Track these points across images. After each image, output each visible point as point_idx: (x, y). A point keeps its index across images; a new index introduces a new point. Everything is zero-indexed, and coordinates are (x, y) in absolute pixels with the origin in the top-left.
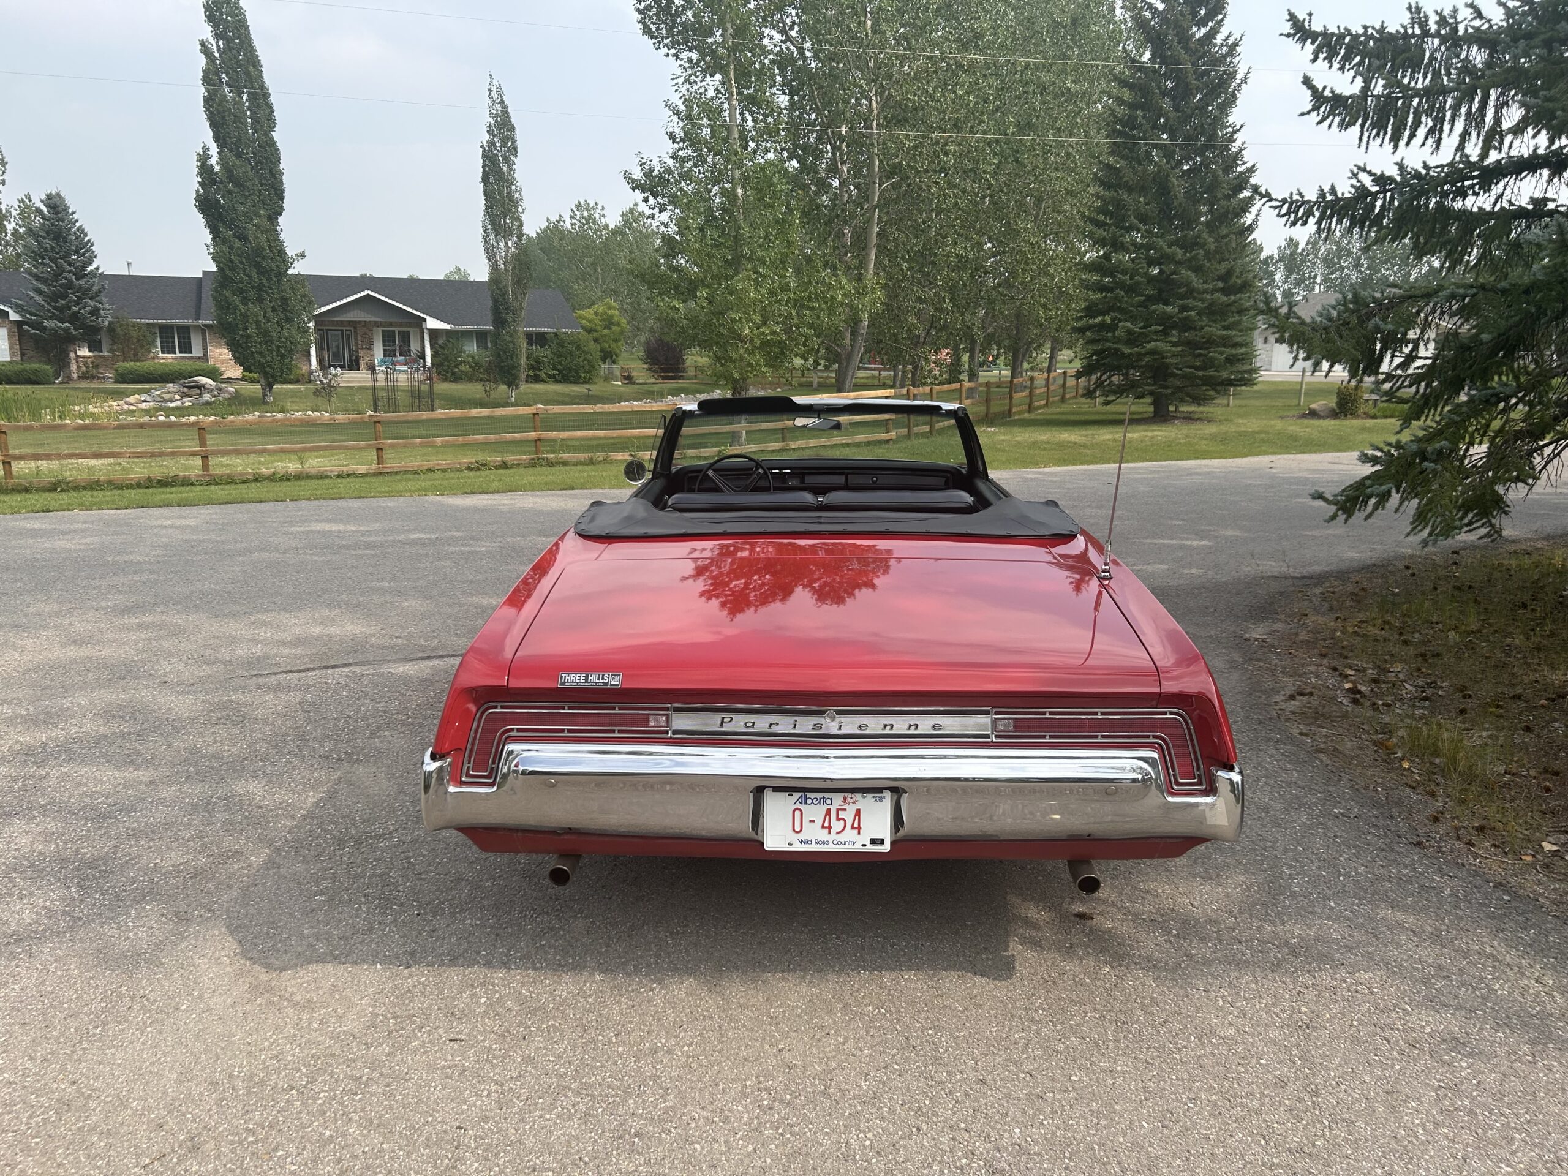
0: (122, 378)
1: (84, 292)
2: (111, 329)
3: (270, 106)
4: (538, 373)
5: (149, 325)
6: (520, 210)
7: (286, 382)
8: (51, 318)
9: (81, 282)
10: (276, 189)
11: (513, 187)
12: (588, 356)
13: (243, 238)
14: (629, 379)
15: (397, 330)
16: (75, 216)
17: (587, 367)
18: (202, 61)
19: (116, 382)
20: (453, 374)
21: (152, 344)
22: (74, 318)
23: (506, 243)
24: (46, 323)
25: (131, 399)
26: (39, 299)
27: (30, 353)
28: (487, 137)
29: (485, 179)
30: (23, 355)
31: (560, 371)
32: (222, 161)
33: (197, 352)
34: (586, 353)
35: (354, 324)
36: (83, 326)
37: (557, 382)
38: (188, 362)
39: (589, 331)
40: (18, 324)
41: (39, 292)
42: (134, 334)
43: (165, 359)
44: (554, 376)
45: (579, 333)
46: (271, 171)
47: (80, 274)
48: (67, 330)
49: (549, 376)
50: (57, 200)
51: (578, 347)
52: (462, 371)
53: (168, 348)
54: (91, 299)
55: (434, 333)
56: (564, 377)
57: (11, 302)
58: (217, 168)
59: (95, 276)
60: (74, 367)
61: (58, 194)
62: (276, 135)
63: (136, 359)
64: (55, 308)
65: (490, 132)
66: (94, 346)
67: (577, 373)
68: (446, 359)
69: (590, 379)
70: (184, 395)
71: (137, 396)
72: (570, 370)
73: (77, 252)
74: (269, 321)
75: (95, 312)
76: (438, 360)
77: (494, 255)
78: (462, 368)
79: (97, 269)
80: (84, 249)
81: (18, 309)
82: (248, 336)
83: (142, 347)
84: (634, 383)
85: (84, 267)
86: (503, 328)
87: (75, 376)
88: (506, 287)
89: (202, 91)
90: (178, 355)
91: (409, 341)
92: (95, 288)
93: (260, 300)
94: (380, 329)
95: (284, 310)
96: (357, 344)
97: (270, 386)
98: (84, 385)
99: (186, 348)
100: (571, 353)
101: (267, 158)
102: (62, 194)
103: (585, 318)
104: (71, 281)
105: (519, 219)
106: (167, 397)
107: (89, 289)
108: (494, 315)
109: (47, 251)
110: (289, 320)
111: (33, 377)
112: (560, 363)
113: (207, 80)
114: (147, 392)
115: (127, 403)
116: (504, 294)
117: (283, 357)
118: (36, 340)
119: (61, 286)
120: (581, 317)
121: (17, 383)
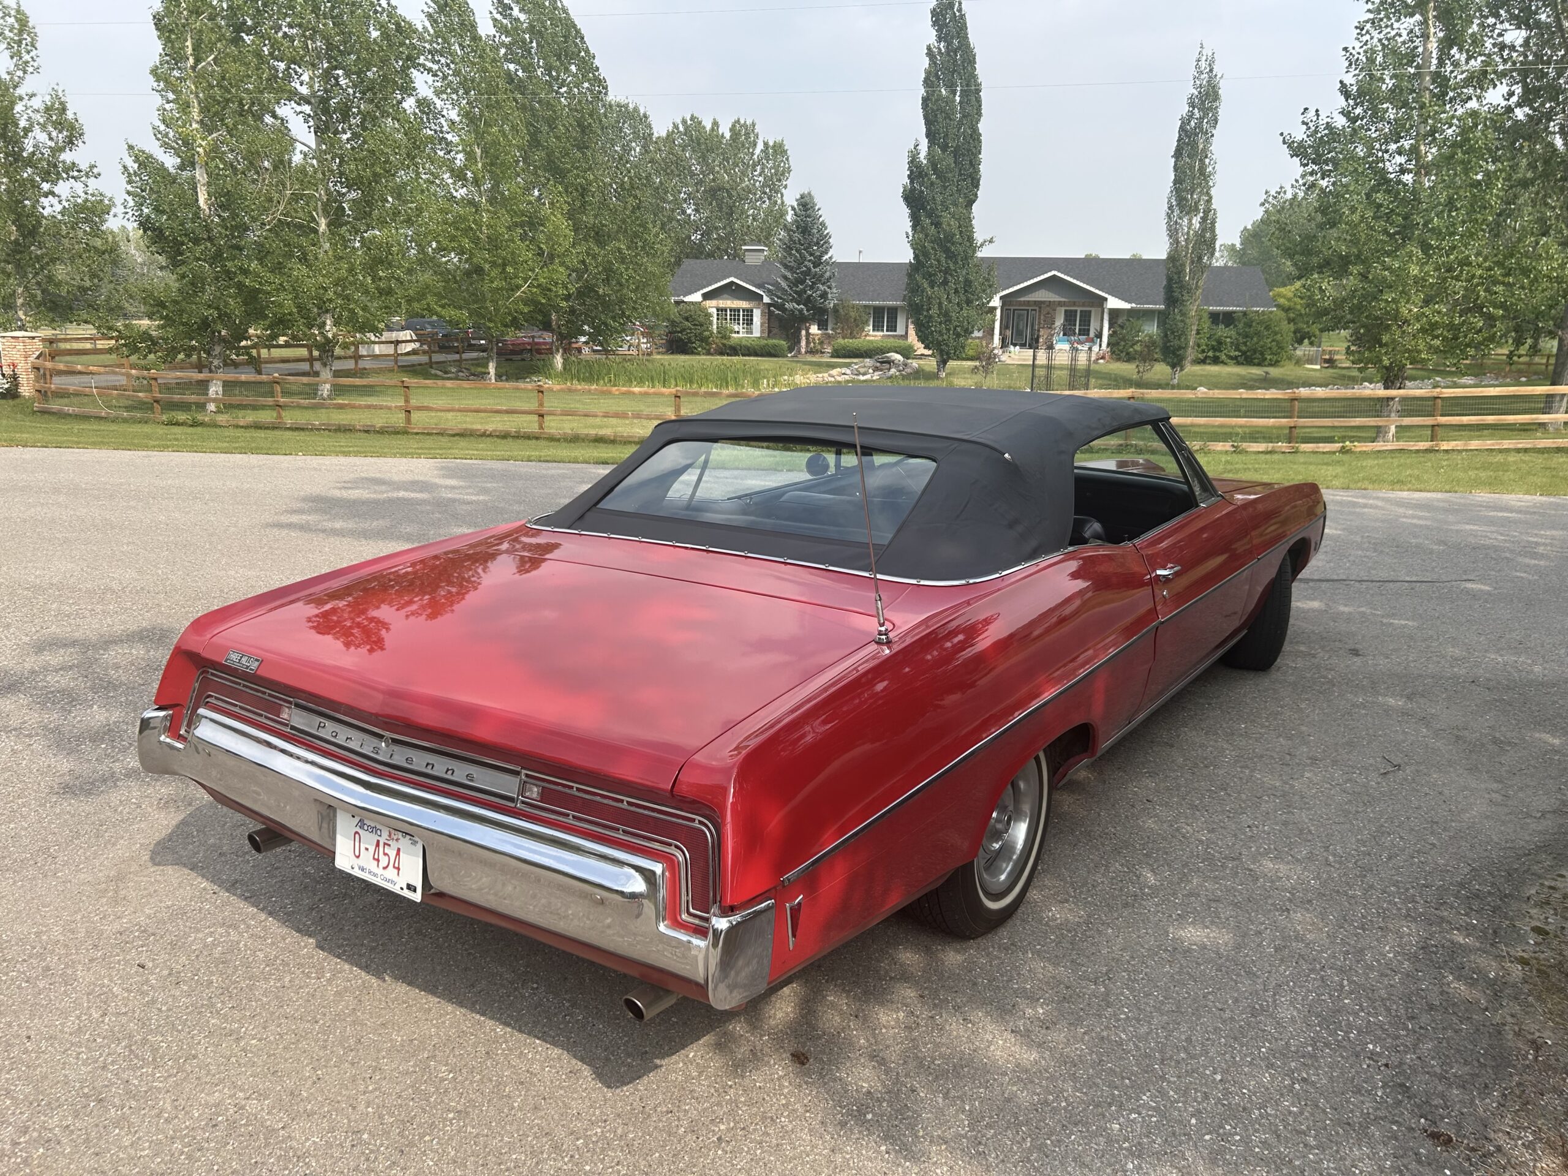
0: (836, 354)
1: (818, 279)
2: (836, 310)
3: (979, 101)
4: (1218, 354)
5: (865, 306)
6: (1211, 184)
7: (958, 359)
8: (792, 301)
9: (817, 270)
10: (973, 179)
11: (1207, 161)
12: (1278, 337)
13: (937, 225)
14: (1331, 362)
15: (1079, 309)
16: (820, 212)
17: (1275, 349)
18: (926, 62)
19: (832, 357)
20: (1128, 354)
21: (866, 323)
22: (808, 301)
23: (1190, 220)
24: (787, 305)
25: (834, 372)
26: (784, 284)
27: (775, 331)
28: (1187, 108)
29: (1178, 154)
30: (770, 332)
31: (1244, 353)
32: (930, 155)
33: (900, 331)
34: (1276, 333)
35: (1039, 304)
36: (814, 308)
37: (1239, 363)
38: (892, 340)
39: (1287, 310)
40: (769, 305)
41: (785, 278)
42: (853, 314)
43: (873, 336)
44: (1235, 358)
45: (1271, 312)
46: (971, 162)
47: (817, 263)
48: (801, 311)
49: (1231, 358)
50: (807, 199)
51: (1267, 328)
52: (1136, 351)
53: (877, 327)
54: (823, 284)
55: (1115, 314)
56: (1247, 358)
57: (764, 287)
58: (925, 162)
59: (828, 263)
60: (803, 343)
61: (809, 194)
62: (982, 126)
63: (852, 336)
64: (796, 292)
65: (1192, 105)
66: (822, 325)
67: (1262, 354)
68: (1123, 339)
69: (1277, 362)
70: (876, 369)
71: (839, 369)
72: (1255, 351)
73: (817, 244)
74: (950, 302)
75: (824, 295)
76: (1114, 340)
77: (1176, 230)
78: (1138, 347)
79: (831, 258)
80: (823, 242)
81: (770, 293)
82: (931, 317)
83: (857, 326)
84: (1336, 367)
85: (821, 256)
86: (1175, 307)
87: (803, 350)
88: (1183, 265)
89: (922, 91)
90: (885, 333)
91: (1089, 321)
92: (828, 274)
93: (945, 283)
94: (1063, 309)
95: (966, 291)
96: (1039, 323)
97: (945, 362)
98: (810, 358)
99: (892, 327)
100: (1257, 334)
101: (968, 150)
102: (813, 193)
103: (1284, 297)
104: (809, 269)
105: (1208, 194)
106: (862, 370)
107: (822, 276)
108: (1166, 293)
109: (795, 243)
110: (969, 302)
111: (773, 351)
112: (1245, 344)
113: (927, 82)
114: (848, 365)
115: (830, 375)
116: (1180, 272)
117: (958, 335)
118: (779, 319)
119: (801, 273)
120: (1279, 295)
121: (762, 355)
